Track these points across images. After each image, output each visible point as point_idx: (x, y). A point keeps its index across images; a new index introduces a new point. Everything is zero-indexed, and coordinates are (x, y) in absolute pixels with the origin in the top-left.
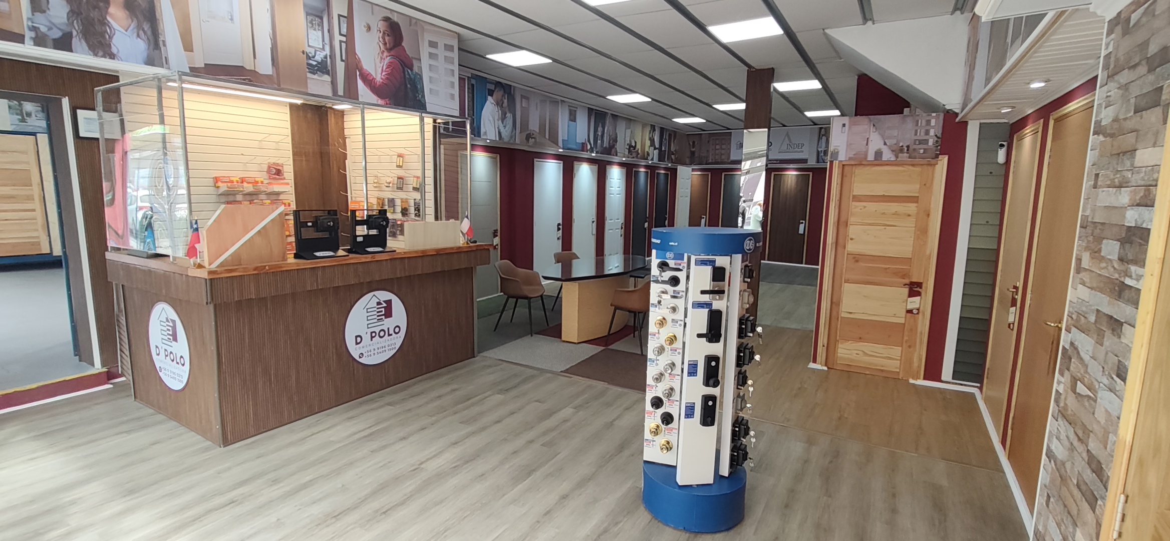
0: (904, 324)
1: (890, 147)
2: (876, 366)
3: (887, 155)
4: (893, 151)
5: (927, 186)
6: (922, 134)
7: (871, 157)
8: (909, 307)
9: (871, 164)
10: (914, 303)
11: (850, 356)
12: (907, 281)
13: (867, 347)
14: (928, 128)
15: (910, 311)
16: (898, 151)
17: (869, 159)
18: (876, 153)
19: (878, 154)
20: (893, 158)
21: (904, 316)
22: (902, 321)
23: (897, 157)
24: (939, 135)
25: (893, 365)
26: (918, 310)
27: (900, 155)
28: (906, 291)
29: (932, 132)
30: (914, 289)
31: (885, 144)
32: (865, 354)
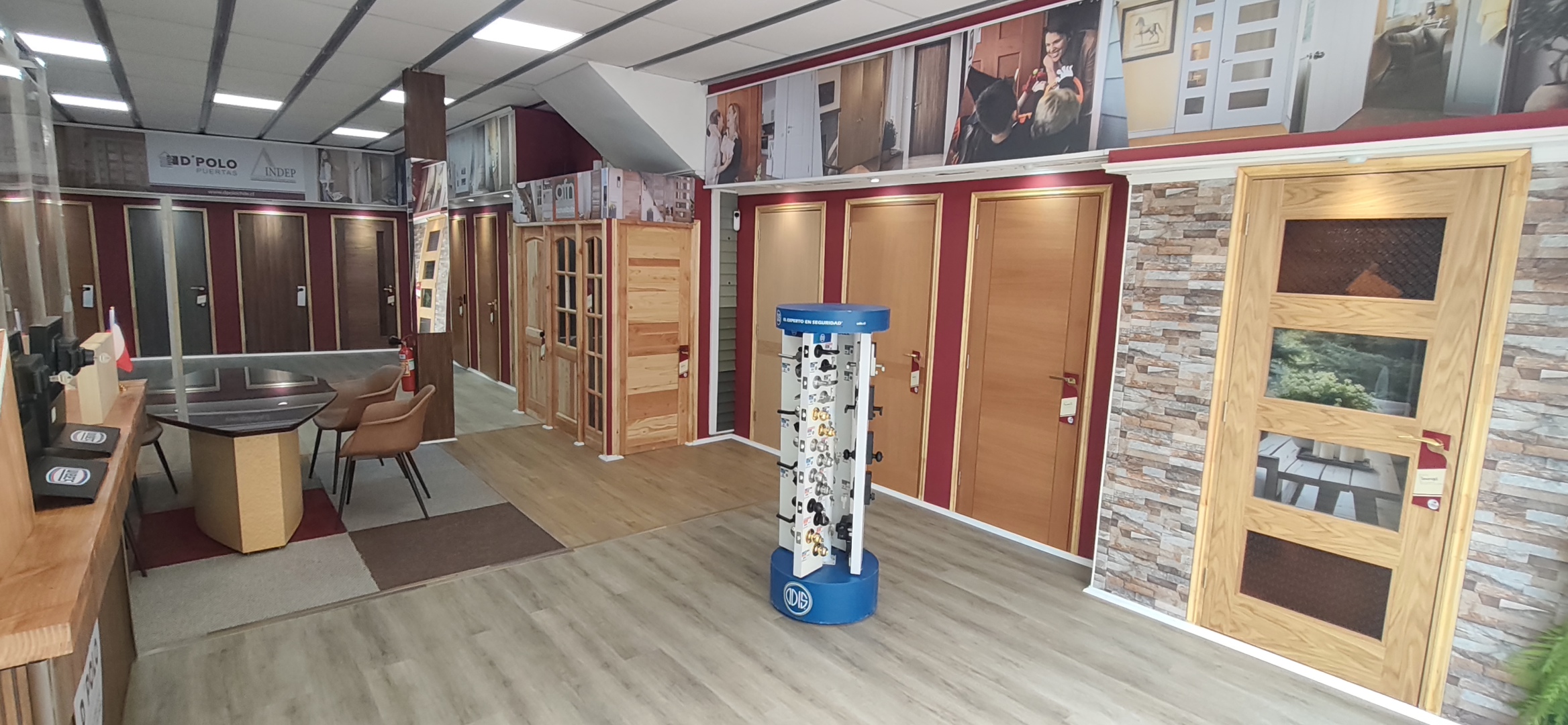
0: (677, 390)
1: (658, 207)
2: (659, 438)
3: (657, 217)
4: (661, 212)
5: (686, 249)
6: (682, 197)
7: (644, 218)
8: (681, 372)
9: (644, 225)
10: (684, 366)
11: (638, 436)
12: (677, 346)
13: (651, 422)
14: (685, 191)
15: (681, 376)
16: (665, 212)
17: (643, 219)
18: (648, 213)
19: (650, 214)
20: (662, 220)
21: (676, 381)
22: (675, 387)
23: (664, 219)
24: (693, 200)
25: (671, 433)
26: (688, 372)
27: (667, 217)
28: (677, 356)
29: (688, 197)
30: (684, 352)
31: (655, 204)
32: (651, 430)
